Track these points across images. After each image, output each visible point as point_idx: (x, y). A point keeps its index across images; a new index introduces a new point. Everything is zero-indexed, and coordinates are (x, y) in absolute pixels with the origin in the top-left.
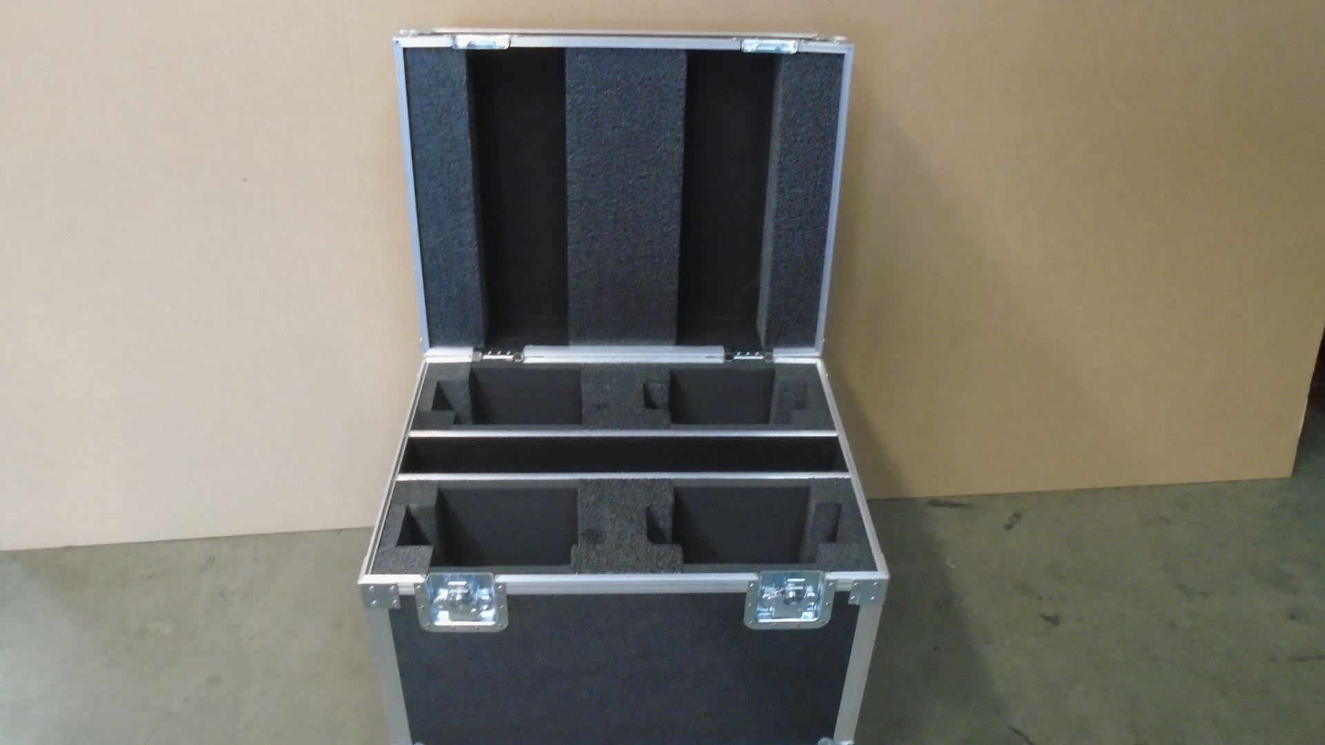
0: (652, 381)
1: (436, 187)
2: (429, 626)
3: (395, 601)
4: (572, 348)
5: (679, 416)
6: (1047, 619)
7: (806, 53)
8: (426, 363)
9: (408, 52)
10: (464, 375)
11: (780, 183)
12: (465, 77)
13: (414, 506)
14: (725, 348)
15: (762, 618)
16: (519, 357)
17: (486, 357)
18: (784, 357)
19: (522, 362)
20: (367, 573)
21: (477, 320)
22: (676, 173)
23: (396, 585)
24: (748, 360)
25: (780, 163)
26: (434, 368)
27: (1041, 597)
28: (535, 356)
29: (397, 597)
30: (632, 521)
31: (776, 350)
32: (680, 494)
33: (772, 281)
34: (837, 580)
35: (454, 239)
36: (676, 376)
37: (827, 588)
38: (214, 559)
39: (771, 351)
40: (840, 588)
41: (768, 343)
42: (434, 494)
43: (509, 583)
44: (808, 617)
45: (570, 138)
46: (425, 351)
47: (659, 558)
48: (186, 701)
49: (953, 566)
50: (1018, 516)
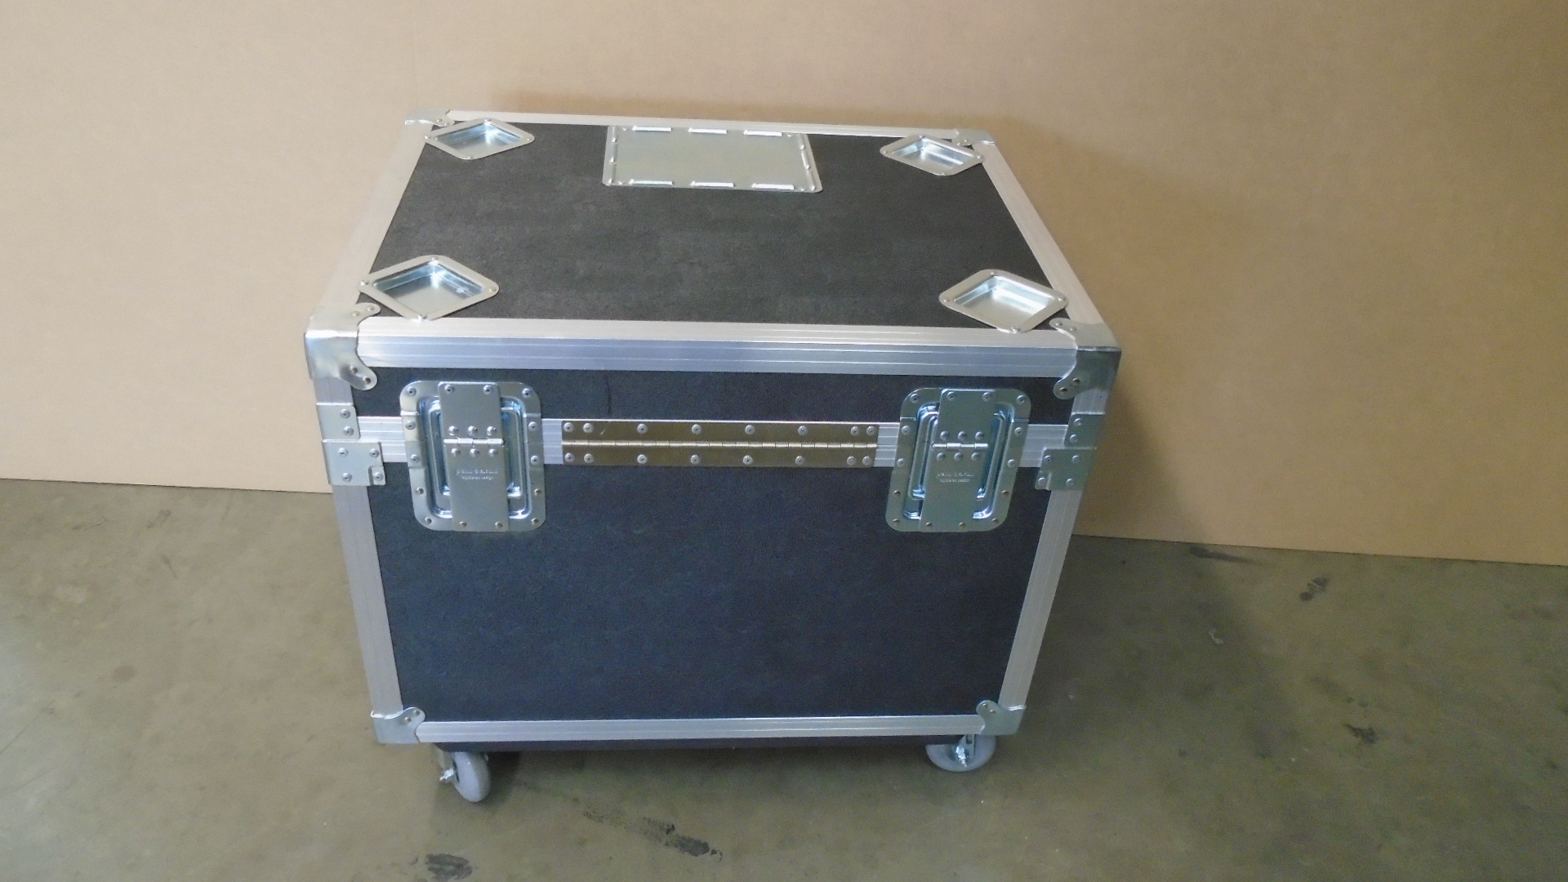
6: (1356, 731)
27: (1349, 700)
38: (168, 514)
48: (78, 695)
49: (1218, 641)
50: (1322, 583)
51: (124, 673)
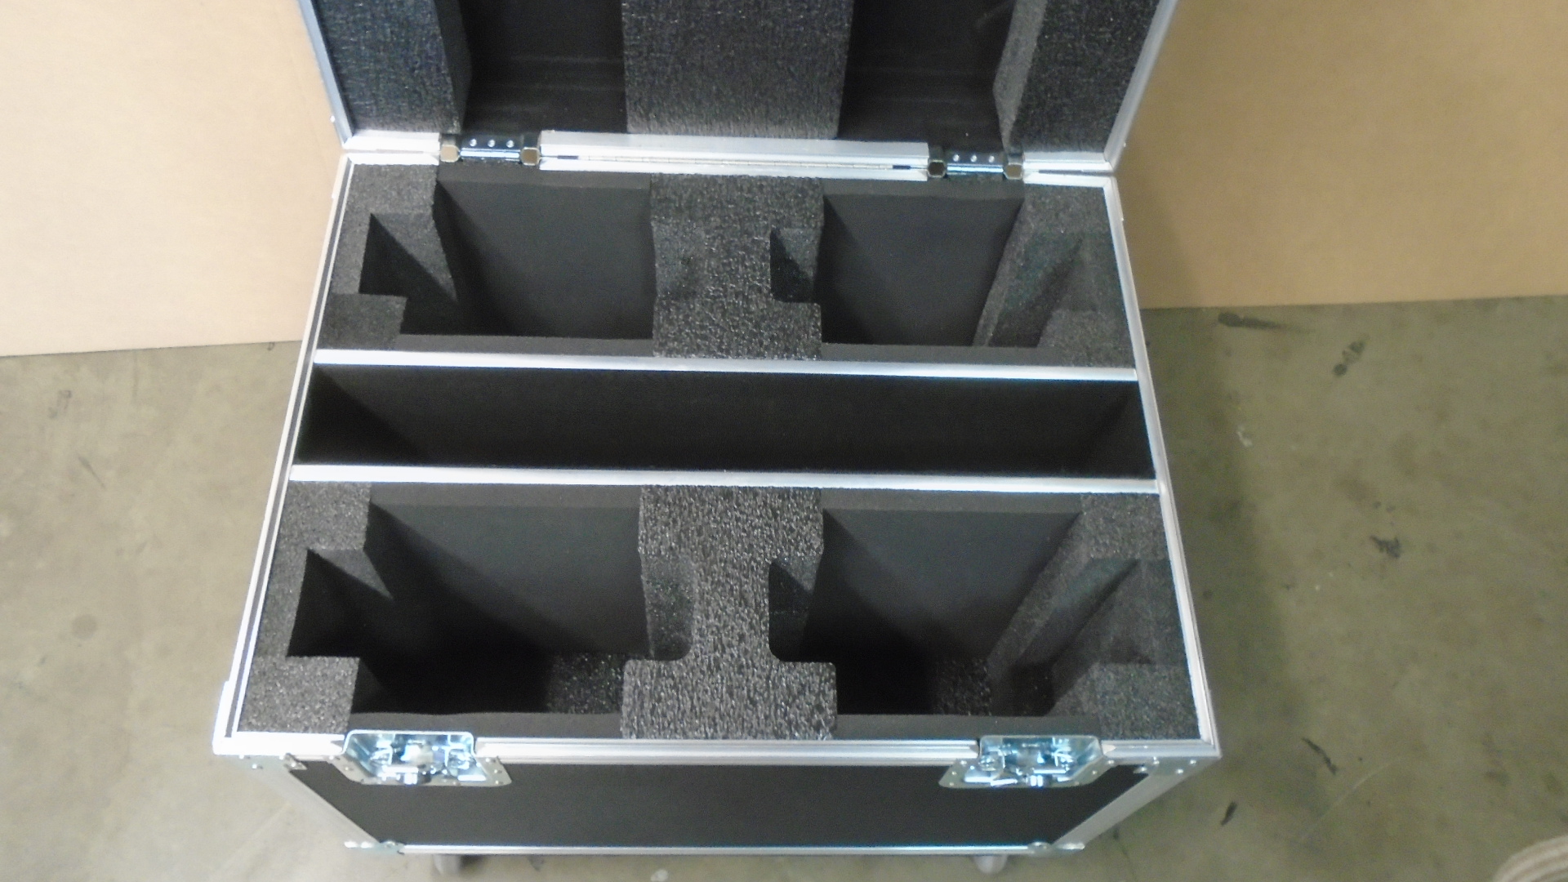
3: (294, 764)
4: (632, 138)
5: (838, 325)
6: (1382, 545)
8: (349, 163)
13: (323, 548)
14: (931, 146)
16: (530, 155)
17: (466, 153)
18: (1043, 171)
19: (537, 169)
24: (975, 174)
27: (1377, 505)
29: (297, 762)
31: (1027, 155)
33: (1043, 33)
38: (69, 394)
39: (1020, 157)
40: (1127, 763)
46: (345, 140)
47: (792, 697)
48: (43, 661)
49: (1246, 443)
50: (1358, 348)
51: (84, 626)
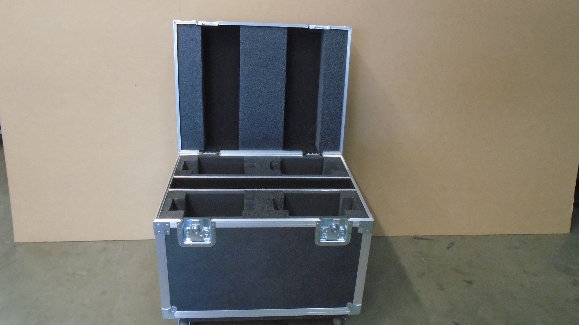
0: (274, 162)
1: (187, 81)
2: (182, 244)
3: (168, 231)
4: (240, 151)
5: (284, 172)
6: (467, 282)
7: (334, 30)
8: (180, 155)
9: (178, 26)
10: (196, 159)
11: (324, 82)
12: (201, 37)
13: (176, 199)
14: (303, 151)
15: (322, 241)
16: (218, 154)
17: (204, 154)
18: (327, 155)
19: (220, 156)
20: (157, 218)
21: (202, 138)
22: (283, 78)
23: (169, 223)
24: (312, 156)
25: (324, 73)
26: (182, 157)
27: (464, 274)
28: (224, 153)
29: (169, 229)
30: (267, 203)
31: (324, 152)
32: (286, 195)
34: (353, 221)
35: (194, 103)
36: (283, 160)
37: (349, 226)
38: (106, 248)
39: (322, 152)
40: (355, 225)
41: (320, 149)
42: (185, 195)
43: (217, 222)
44: (342, 240)
45: (241, 62)
46: (180, 152)
47: (279, 214)
48: (91, 300)
49: (425, 261)
50: (452, 244)
51: (104, 293)
